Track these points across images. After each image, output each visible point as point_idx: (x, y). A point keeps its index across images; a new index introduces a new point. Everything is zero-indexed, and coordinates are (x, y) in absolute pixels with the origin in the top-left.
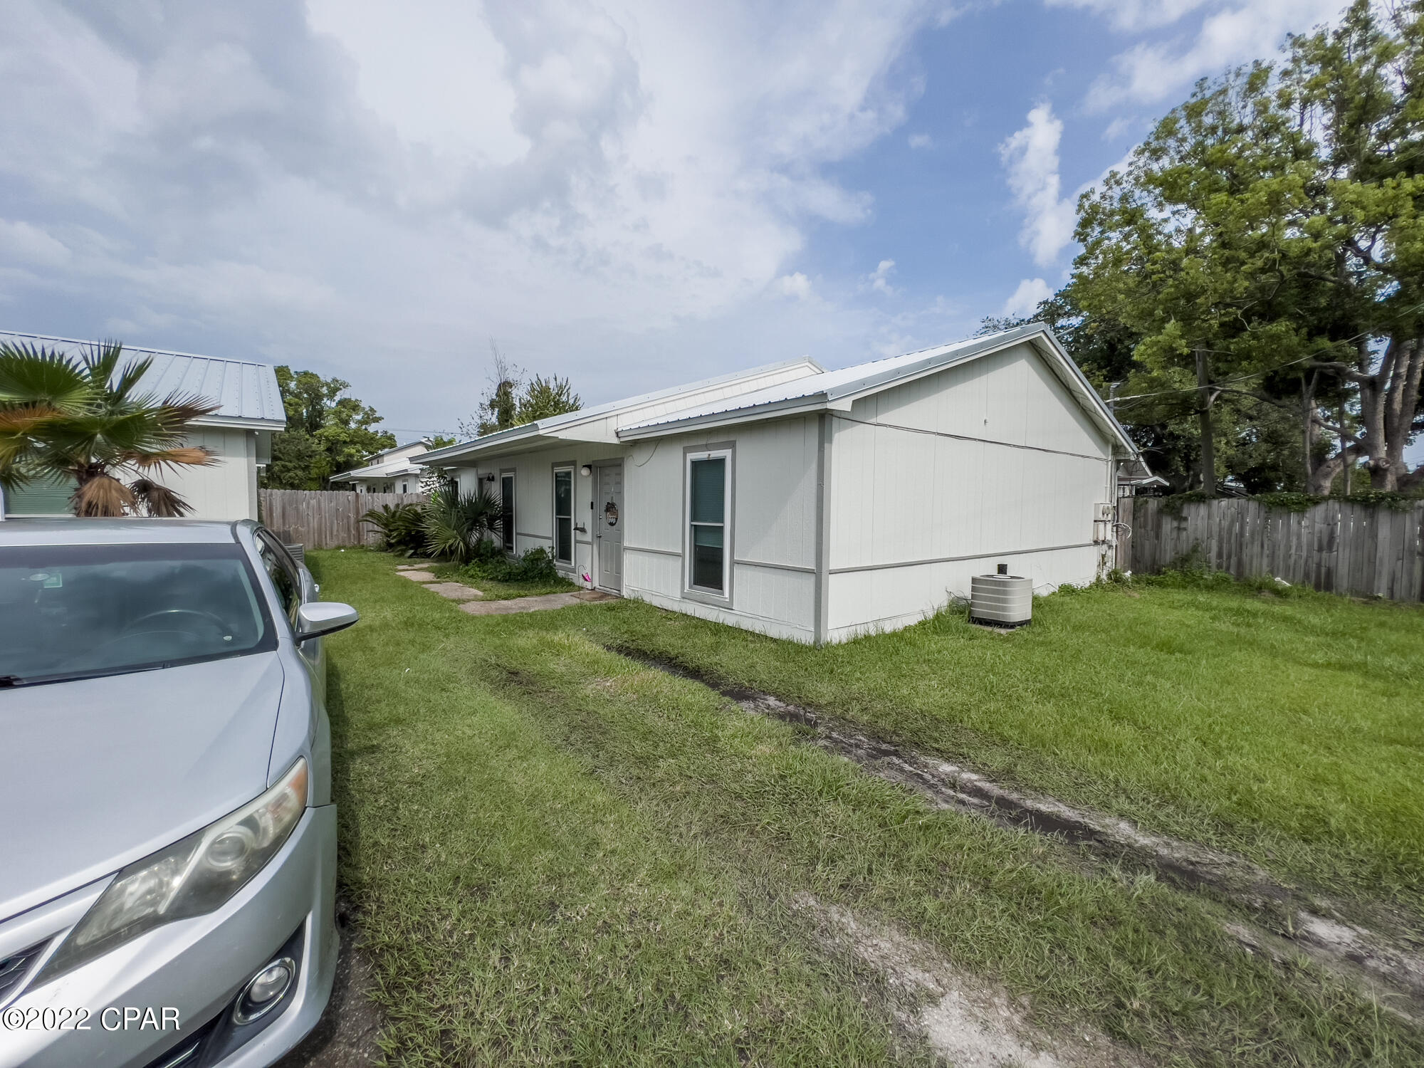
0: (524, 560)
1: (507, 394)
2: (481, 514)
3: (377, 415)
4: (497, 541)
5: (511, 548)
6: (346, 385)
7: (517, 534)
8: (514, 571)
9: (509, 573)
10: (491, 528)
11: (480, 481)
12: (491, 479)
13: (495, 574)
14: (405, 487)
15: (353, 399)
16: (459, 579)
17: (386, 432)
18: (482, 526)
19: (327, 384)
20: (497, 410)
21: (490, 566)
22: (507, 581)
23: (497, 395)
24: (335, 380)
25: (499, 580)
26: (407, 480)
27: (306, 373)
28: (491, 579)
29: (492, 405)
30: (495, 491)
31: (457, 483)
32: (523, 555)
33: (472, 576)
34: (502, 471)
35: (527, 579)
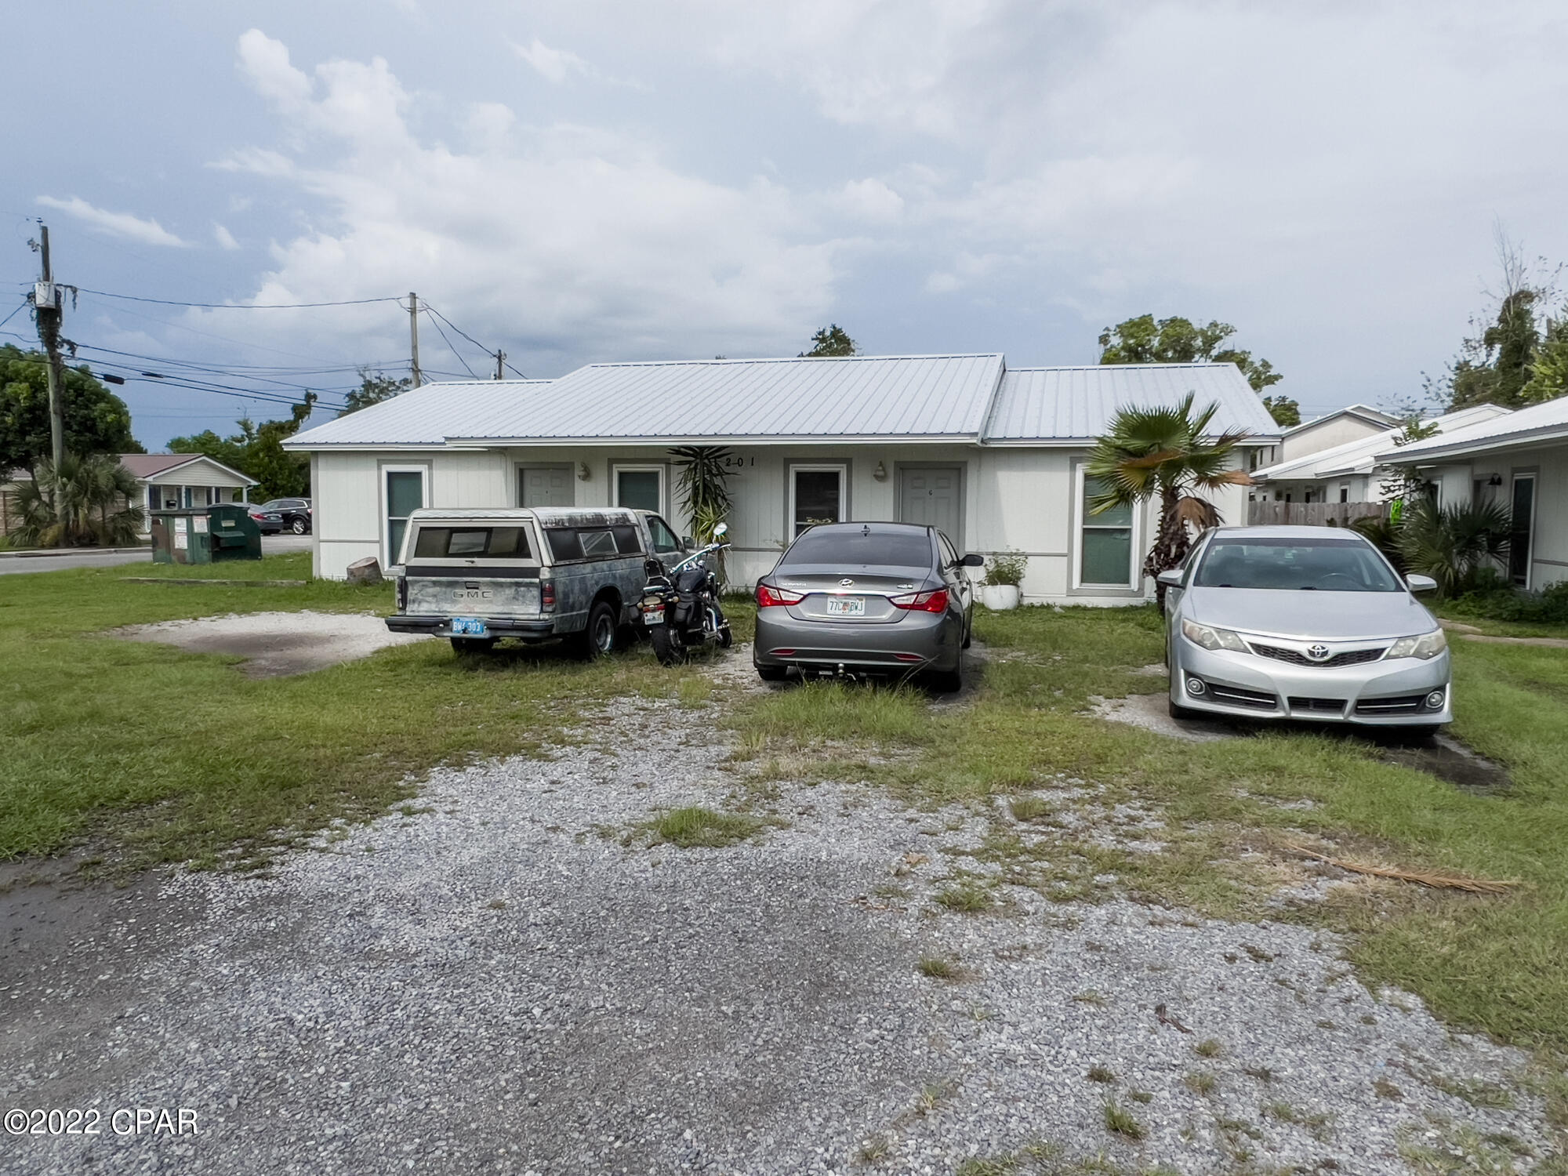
0: (1545, 595)
1: (1522, 316)
2: (1480, 531)
3: (1273, 372)
4: (1500, 568)
5: (1523, 582)
6: (1228, 330)
7: (1533, 561)
8: (1529, 609)
9: (1520, 612)
10: (1493, 549)
11: (1477, 486)
12: (1496, 482)
13: (1499, 611)
14: (1344, 493)
15: (1237, 351)
16: (1444, 614)
17: (1284, 399)
18: (1479, 546)
19: (1203, 333)
20: (1498, 347)
21: (1490, 600)
22: (1515, 620)
23: (1500, 320)
24: (1214, 325)
25: (1504, 620)
26: (1349, 483)
27: (1173, 321)
28: (1491, 618)
29: (1490, 339)
30: (1503, 499)
31: (1436, 487)
32: (1541, 589)
33: (1463, 613)
34: (1515, 470)
35: (1547, 622)
